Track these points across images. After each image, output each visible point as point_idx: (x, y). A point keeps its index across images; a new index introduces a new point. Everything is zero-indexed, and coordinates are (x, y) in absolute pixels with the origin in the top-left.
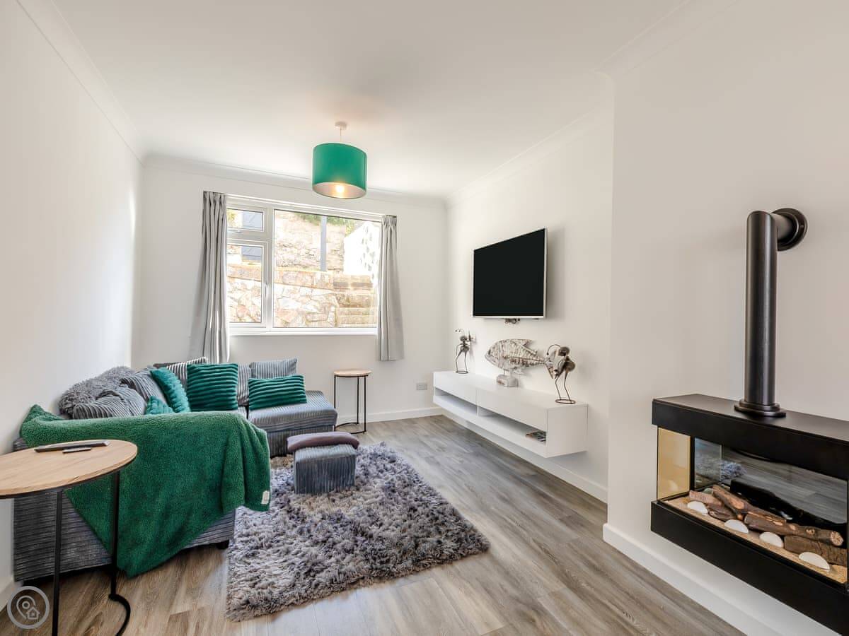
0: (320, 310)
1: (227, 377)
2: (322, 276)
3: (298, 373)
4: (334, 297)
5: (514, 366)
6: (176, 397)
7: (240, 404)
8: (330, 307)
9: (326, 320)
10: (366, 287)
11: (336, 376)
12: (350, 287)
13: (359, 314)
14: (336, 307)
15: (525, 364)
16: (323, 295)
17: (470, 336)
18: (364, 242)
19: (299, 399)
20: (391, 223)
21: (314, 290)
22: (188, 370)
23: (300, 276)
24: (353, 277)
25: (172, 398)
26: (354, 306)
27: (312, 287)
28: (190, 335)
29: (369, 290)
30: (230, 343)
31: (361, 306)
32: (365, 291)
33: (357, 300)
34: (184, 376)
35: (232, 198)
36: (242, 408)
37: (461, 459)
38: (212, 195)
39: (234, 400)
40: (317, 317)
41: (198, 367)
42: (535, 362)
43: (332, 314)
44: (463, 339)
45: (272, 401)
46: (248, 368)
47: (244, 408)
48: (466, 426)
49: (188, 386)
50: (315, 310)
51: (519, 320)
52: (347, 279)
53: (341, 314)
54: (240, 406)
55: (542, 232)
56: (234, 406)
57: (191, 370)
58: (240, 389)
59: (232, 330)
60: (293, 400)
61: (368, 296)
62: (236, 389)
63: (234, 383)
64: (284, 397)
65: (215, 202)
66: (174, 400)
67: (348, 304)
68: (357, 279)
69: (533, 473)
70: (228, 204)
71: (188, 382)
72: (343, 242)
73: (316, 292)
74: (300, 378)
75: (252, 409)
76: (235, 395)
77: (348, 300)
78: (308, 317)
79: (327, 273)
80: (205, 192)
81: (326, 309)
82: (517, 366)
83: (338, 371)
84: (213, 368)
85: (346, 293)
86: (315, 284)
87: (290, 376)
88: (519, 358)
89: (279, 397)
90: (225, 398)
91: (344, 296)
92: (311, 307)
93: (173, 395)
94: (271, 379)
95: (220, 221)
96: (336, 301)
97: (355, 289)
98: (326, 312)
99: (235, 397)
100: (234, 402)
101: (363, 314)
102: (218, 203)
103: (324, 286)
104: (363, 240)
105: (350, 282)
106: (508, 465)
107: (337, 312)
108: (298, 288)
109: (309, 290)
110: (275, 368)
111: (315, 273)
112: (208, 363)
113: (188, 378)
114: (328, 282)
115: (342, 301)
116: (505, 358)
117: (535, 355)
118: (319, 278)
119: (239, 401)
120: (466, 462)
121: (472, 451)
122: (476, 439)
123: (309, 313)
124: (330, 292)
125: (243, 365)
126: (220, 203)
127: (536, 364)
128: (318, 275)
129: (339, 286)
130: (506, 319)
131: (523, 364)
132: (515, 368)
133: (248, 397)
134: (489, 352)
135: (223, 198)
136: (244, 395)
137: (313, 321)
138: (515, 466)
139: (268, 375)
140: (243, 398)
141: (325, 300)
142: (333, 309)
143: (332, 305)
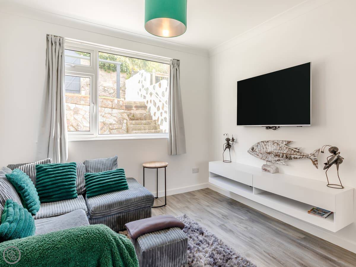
0: (117, 122)
1: (69, 173)
2: (118, 101)
3: (119, 167)
4: (126, 114)
5: (277, 158)
6: (29, 195)
7: (79, 193)
8: (123, 120)
9: (122, 128)
10: (143, 108)
11: (144, 167)
12: (134, 108)
13: (141, 124)
14: (127, 120)
15: (288, 158)
16: (119, 113)
17: (233, 139)
18: (140, 82)
19: (123, 187)
20: (176, 64)
21: (114, 110)
22: (37, 169)
23: (105, 101)
24: (135, 102)
25: (26, 196)
26: (137, 119)
27: (112, 108)
28: (37, 141)
29: (145, 110)
30: (68, 146)
31: (141, 119)
32: (143, 111)
33: (139, 116)
34: (34, 173)
35: (69, 41)
36: (80, 196)
37: (245, 226)
38: (53, 37)
39: (74, 191)
40: (116, 126)
41: (45, 166)
42: (298, 157)
43: (124, 125)
44: (228, 140)
45: (104, 190)
46: (83, 165)
47: (82, 196)
48: (229, 196)
49: (37, 182)
50: (114, 122)
51: (279, 127)
52: (131, 103)
53: (131, 125)
54: (79, 194)
55: (308, 66)
56: (75, 196)
57: (39, 169)
58: (79, 182)
59: (69, 137)
60: (119, 188)
61: (145, 114)
62: (75, 182)
63: (74, 178)
64: (112, 186)
65: (55, 43)
66: (27, 197)
67: (133, 118)
68: (137, 104)
69: (303, 236)
70: (66, 46)
71: (37, 179)
72: (125, 83)
73: (115, 111)
74: (122, 171)
75: (89, 197)
76: (75, 187)
77: (133, 116)
78: (110, 126)
79: (121, 99)
80: (48, 35)
81: (121, 121)
82: (280, 159)
83: (145, 163)
84: (57, 167)
85: (132, 112)
86: (114, 107)
87: (114, 170)
88: (283, 154)
89: (109, 187)
90: (68, 190)
91: (131, 114)
92: (112, 120)
93: (26, 193)
94: (102, 173)
95: (60, 58)
96: (127, 117)
97: (137, 110)
98: (121, 124)
99: (75, 189)
100: (75, 192)
101: (144, 124)
102: (58, 44)
103: (119, 107)
104: (140, 81)
105: (134, 105)
106: (280, 229)
107: (128, 123)
108: (104, 108)
109: (110, 110)
110: (103, 164)
111: (114, 100)
112: (52, 163)
113: (37, 175)
114: (122, 105)
115: (130, 116)
116: (269, 153)
117: (298, 152)
118: (116, 103)
119: (78, 190)
120: (249, 228)
121: (247, 218)
122: (243, 207)
123: (111, 124)
124: (123, 111)
125: (79, 163)
126: (60, 44)
127: (299, 158)
128: (116, 101)
129: (128, 107)
130: (266, 127)
131: (287, 158)
132: (279, 160)
133: (84, 187)
134: (253, 149)
135: (61, 40)
136: (81, 186)
137: (113, 129)
138: (285, 230)
139: (98, 170)
140: (81, 188)
141: (120, 116)
142: (125, 121)
143: (124, 119)
